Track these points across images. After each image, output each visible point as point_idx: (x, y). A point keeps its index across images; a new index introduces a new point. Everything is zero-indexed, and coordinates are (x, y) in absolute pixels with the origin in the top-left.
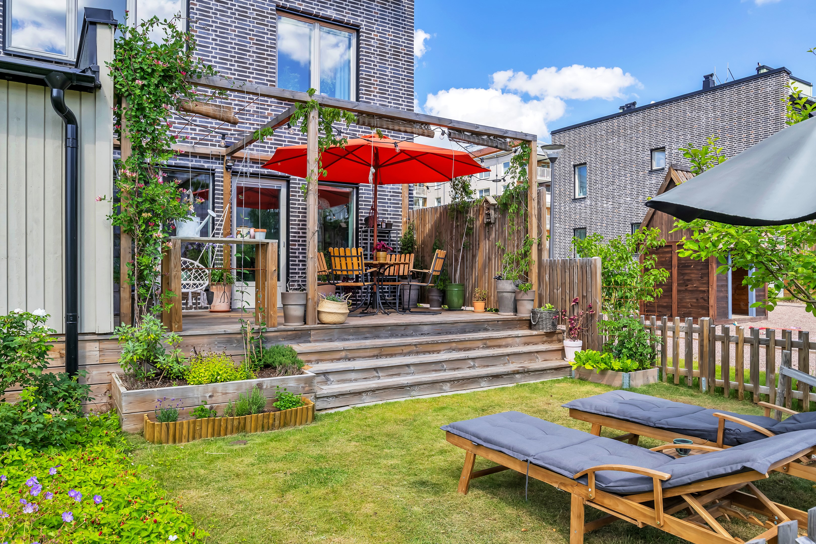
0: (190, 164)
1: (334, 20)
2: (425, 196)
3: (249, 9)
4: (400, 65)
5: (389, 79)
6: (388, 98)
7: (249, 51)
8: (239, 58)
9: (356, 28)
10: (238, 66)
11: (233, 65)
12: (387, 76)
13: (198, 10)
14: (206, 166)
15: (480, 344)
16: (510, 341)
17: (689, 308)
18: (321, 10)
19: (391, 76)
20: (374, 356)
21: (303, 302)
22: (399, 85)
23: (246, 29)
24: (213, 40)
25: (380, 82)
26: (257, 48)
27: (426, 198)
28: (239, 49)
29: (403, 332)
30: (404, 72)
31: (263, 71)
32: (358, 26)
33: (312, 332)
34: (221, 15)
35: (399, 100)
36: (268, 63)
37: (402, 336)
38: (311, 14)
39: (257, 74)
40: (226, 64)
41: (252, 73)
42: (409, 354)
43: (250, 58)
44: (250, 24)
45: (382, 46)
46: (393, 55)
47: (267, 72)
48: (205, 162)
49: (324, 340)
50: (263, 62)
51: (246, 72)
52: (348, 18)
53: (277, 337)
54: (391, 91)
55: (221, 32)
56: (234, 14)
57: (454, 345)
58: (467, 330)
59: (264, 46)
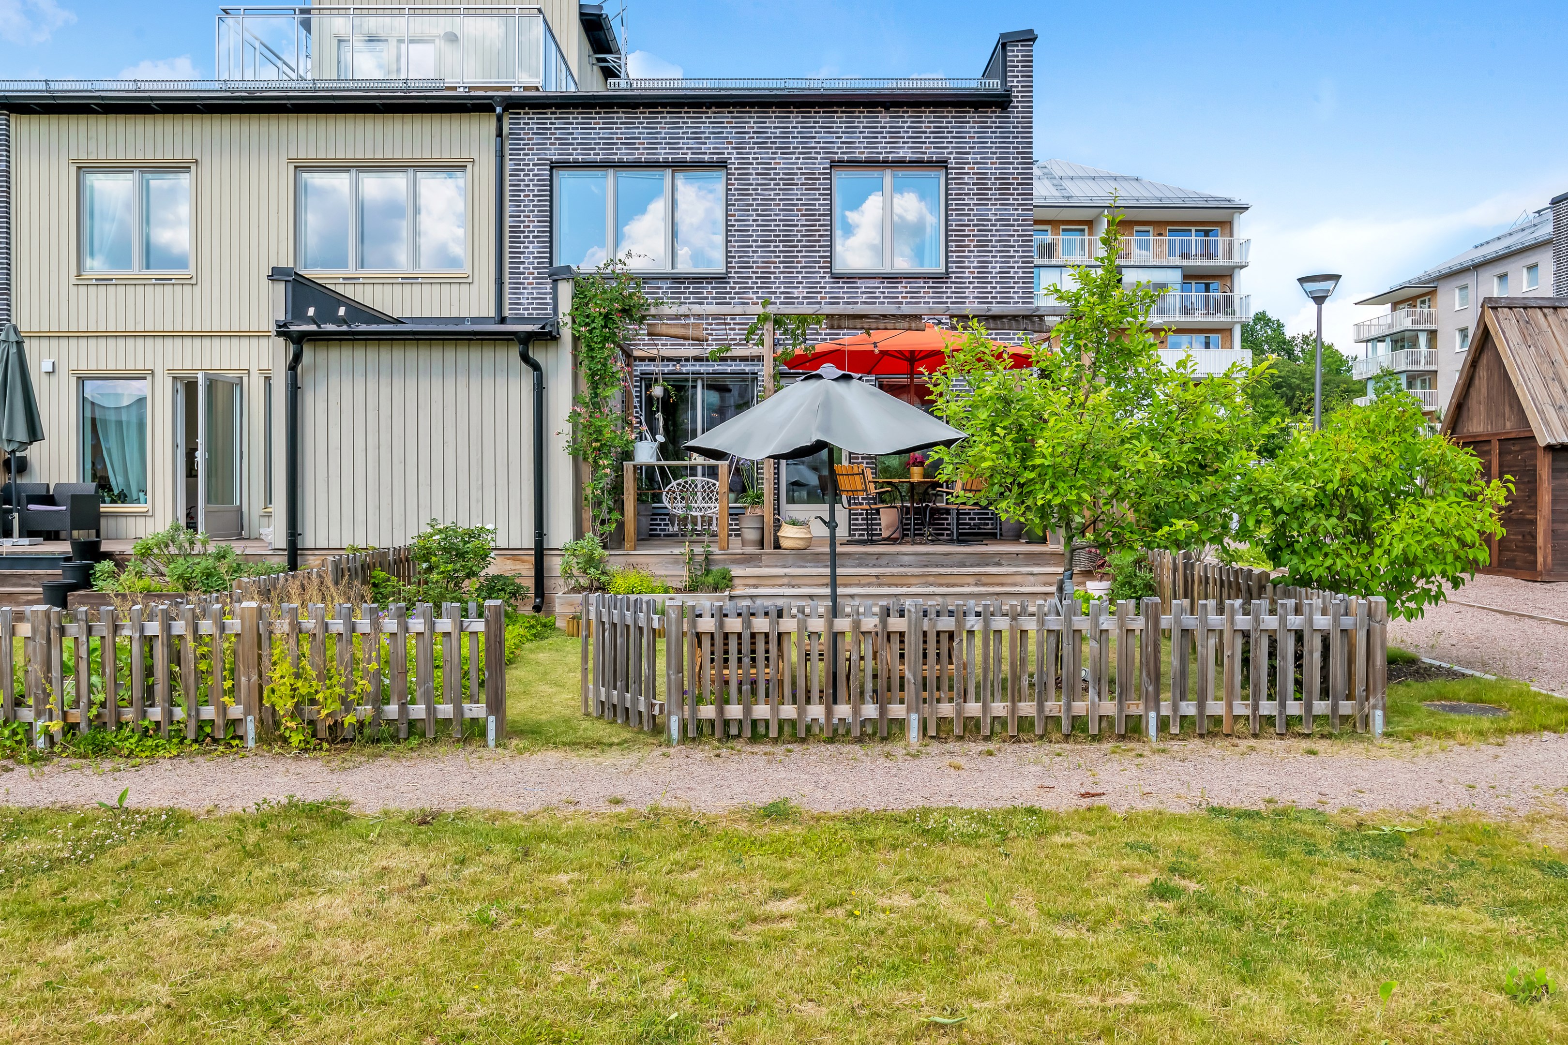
0: (729, 369)
1: (910, 162)
2: (1433, 327)
3: (796, 174)
4: (1011, 202)
5: (992, 225)
6: (991, 251)
7: (796, 226)
8: (784, 236)
9: (942, 164)
10: (784, 246)
11: (778, 246)
12: (990, 220)
13: (736, 189)
14: (747, 369)
15: (971, 580)
16: (1018, 579)
17: (1513, 551)
18: (890, 153)
19: (996, 220)
20: (823, 585)
21: (760, 526)
22: (1010, 230)
23: (792, 200)
24: (754, 220)
25: (979, 230)
26: (806, 220)
27: (1436, 331)
28: (784, 225)
29: (875, 562)
30: (1017, 210)
31: (814, 246)
32: (946, 162)
33: (763, 557)
34: (762, 190)
35: (1009, 251)
36: (820, 236)
37: (874, 566)
38: (878, 162)
39: (806, 251)
40: (769, 246)
41: (801, 251)
42: (869, 585)
43: (798, 233)
44: (797, 192)
45: (982, 177)
46: (999, 189)
47: (820, 246)
48: (746, 365)
49: (776, 566)
50: (814, 236)
51: (793, 252)
52: (930, 153)
53: (725, 560)
54: (997, 241)
55: (762, 210)
56: (779, 184)
57: (931, 579)
58: (968, 563)
59: (814, 215)
